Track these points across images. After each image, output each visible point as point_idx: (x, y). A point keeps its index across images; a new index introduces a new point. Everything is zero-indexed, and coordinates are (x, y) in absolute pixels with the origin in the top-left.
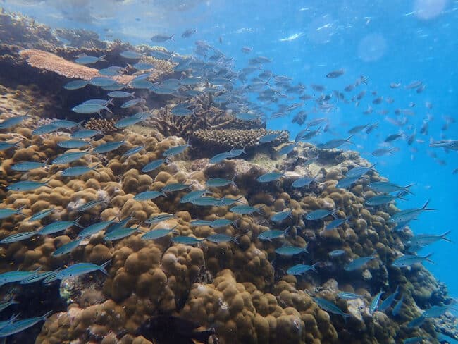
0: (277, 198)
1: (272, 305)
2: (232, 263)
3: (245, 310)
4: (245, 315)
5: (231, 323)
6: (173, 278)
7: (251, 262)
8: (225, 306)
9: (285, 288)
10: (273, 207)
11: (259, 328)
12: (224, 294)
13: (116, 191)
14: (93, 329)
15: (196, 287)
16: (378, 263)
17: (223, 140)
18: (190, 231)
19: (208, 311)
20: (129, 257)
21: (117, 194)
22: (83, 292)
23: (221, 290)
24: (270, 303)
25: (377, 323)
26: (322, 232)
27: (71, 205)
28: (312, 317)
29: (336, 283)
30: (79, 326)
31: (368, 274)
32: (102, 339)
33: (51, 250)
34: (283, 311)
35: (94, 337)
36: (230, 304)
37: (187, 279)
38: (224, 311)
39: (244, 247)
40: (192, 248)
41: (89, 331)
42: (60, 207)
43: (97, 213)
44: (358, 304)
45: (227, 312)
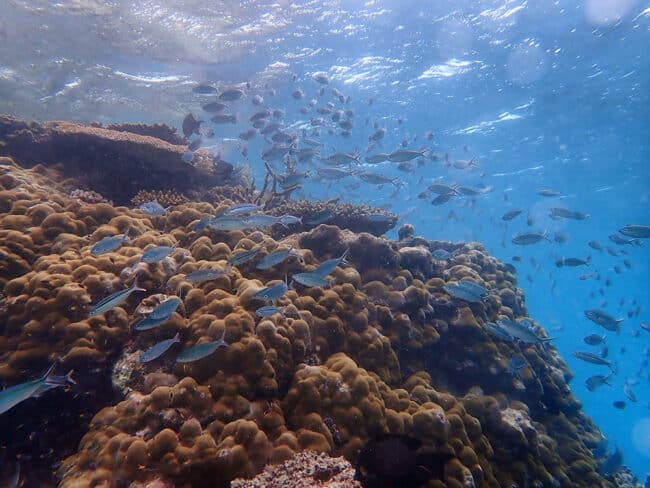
0: (396, 276)
1: (404, 400)
2: (346, 345)
3: (371, 395)
4: (372, 400)
5: (355, 410)
6: (273, 351)
7: (372, 345)
8: (344, 388)
9: (418, 383)
10: (391, 286)
11: (392, 422)
12: (342, 374)
13: (186, 257)
14: (168, 414)
15: (303, 368)
16: (531, 373)
17: (319, 210)
18: (290, 300)
19: (323, 395)
20: (213, 323)
21: (188, 260)
22: (146, 377)
23: (337, 370)
24: (401, 397)
25: (541, 445)
26: (456, 322)
27: (127, 271)
28: (459, 418)
29: (481, 391)
30: (149, 408)
31: (520, 385)
32: (181, 424)
33: (102, 323)
34: (420, 408)
35: (169, 422)
36: (351, 385)
37: (290, 356)
38: (344, 394)
39: (360, 327)
40: (294, 321)
41: (162, 416)
42: (111, 274)
43: (162, 280)
44: (514, 415)
45: (349, 396)
